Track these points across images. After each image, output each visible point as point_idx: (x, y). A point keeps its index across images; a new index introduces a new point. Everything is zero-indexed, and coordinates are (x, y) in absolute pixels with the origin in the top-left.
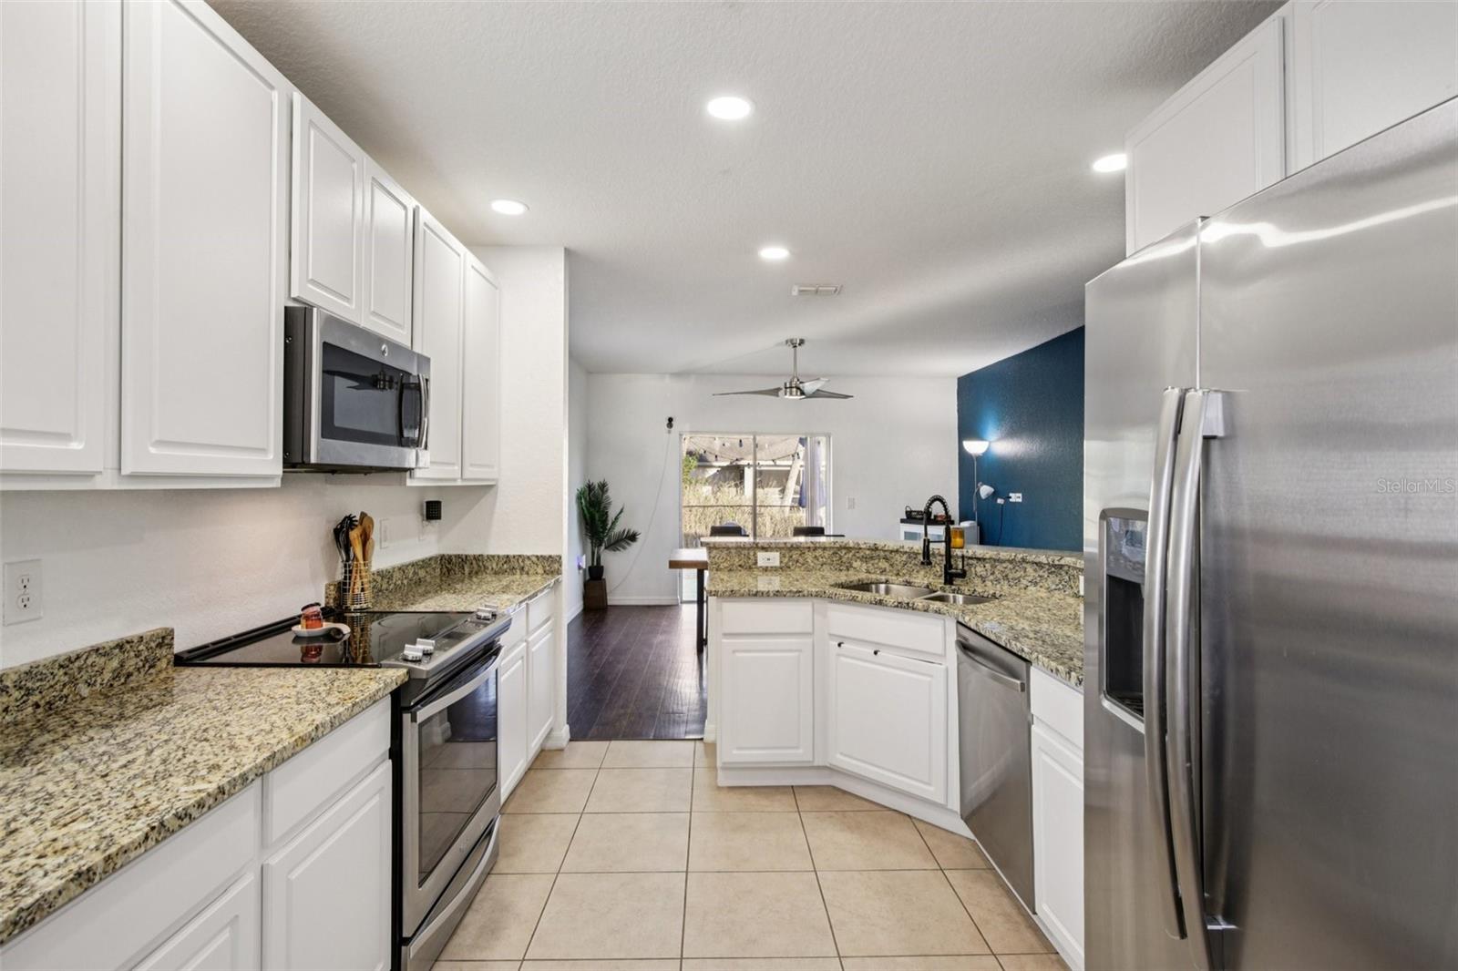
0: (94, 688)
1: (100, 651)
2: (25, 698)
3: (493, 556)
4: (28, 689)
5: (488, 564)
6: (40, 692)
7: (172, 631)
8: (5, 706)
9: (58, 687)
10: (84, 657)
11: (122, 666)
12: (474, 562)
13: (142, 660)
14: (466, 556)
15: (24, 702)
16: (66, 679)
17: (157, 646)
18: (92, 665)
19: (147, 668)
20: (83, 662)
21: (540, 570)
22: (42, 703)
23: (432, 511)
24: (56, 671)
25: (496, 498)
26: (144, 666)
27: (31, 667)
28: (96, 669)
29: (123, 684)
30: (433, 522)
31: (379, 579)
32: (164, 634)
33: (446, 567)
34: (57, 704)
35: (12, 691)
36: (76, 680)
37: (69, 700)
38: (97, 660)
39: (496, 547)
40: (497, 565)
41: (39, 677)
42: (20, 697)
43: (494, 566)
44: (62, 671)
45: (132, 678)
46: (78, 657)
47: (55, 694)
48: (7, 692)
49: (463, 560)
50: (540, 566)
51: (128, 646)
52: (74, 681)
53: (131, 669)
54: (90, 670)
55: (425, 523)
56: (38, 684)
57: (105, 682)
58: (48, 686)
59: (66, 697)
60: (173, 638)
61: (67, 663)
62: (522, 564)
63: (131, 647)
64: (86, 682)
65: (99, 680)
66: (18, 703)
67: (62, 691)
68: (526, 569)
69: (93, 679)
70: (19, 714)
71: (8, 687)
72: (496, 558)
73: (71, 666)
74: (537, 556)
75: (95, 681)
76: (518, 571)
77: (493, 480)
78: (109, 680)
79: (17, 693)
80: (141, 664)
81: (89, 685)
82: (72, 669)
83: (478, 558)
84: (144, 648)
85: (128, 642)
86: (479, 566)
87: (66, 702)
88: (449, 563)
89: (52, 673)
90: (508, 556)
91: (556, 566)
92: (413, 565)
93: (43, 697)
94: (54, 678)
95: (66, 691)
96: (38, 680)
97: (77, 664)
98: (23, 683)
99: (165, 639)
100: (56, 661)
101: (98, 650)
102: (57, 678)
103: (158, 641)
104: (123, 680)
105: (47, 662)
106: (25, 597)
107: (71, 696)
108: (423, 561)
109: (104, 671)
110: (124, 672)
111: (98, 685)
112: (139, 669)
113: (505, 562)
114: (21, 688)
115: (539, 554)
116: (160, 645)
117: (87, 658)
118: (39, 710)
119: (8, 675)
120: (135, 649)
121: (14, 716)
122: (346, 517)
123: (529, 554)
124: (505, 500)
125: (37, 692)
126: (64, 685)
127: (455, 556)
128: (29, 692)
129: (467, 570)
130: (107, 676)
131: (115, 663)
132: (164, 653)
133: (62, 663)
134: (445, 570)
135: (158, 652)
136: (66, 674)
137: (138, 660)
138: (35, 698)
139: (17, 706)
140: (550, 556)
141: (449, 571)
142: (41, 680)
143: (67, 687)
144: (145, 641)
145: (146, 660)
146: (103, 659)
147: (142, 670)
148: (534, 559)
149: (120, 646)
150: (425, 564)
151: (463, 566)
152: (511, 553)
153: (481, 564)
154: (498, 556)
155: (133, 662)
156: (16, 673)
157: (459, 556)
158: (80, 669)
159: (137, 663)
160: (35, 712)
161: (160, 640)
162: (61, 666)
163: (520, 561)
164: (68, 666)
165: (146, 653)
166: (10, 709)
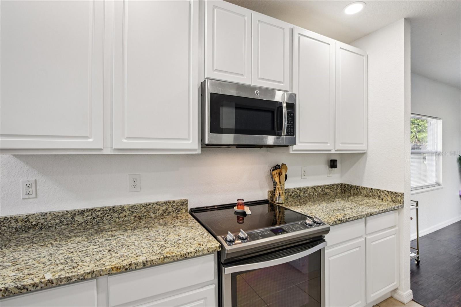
0: (156, 215)
1: (158, 204)
2: (131, 214)
3: (364, 188)
4: (132, 211)
5: (362, 191)
6: (136, 213)
7: (187, 201)
8: (125, 215)
9: (142, 212)
10: (152, 205)
11: (166, 209)
12: (355, 189)
13: (174, 209)
14: (352, 186)
15: (131, 215)
16: (145, 210)
17: (181, 205)
18: (155, 208)
19: (177, 211)
20: (151, 206)
21: (389, 199)
22: (137, 216)
23: (333, 164)
24: (142, 208)
25: (366, 159)
26: (175, 211)
27: (133, 205)
28: (156, 209)
29: (167, 215)
30: (333, 169)
31: (298, 191)
32: (184, 201)
33: (344, 190)
34: (142, 217)
35: (127, 211)
36: (149, 211)
37: (147, 217)
38: (157, 206)
39: (367, 183)
40: (366, 192)
41: (136, 208)
42: (130, 213)
43: (365, 192)
44: (144, 208)
45: (170, 214)
46: (149, 205)
47: (141, 214)
48: (125, 211)
49: (351, 187)
50: (389, 197)
51: (169, 204)
52: (148, 212)
53: (170, 211)
54: (154, 209)
55: (330, 169)
56: (136, 210)
57: (160, 213)
58: (139, 212)
59: (146, 216)
60: (187, 203)
61: (146, 206)
62: (379, 194)
63: (170, 204)
64: (153, 212)
65: (158, 213)
66: (129, 215)
67: (144, 214)
68: (382, 197)
69: (155, 212)
70: (129, 218)
71: (125, 210)
72: (366, 189)
73: (147, 207)
74: (388, 191)
75: (156, 213)
76: (377, 198)
77: (364, 150)
78: (161, 213)
79: (129, 212)
80: (174, 210)
81: (154, 213)
82: (147, 208)
83: (357, 187)
84: (175, 205)
85: (168, 202)
86: (358, 191)
87: (145, 217)
88: (345, 188)
89: (140, 208)
90: (372, 189)
91: (399, 199)
92: (321, 187)
93: (137, 215)
94: (141, 209)
95: (145, 214)
96: (135, 209)
97: (149, 206)
98: (130, 209)
99: (184, 203)
100: (142, 204)
101: (157, 203)
102: (142, 210)
103: (181, 203)
104: (167, 214)
105: (138, 205)
106: (134, 185)
107: (147, 216)
108: (328, 185)
109: (160, 210)
110: (167, 211)
111: (157, 214)
112: (173, 211)
113: (370, 192)
114: (130, 211)
115: (389, 190)
116: (182, 205)
117: (153, 205)
118: (136, 218)
119: (125, 206)
120: (172, 205)
121: (128, 218)
122: (276, 165)
123: (383, 189)
124: (371, 161)
125: (135, 213)
126: (145, 212)
127: (347, 185)
128: (132, 212)
129: (352, 192)
130: (161, 212)
131: (164, 208)
132: (184, 207)
133: (144, 206)
134: (343, 190)
135: (181, 207)
136: (145, 209)
137: (173, 208)
138: (135, 214)
139: (129, 216)
140: (396, 193)
141: (345, 191)
142: (136, 209)
143: (146, 213)
144: (175, 203)
145: (176, 209)
146: (159, 206)
147: (175, 212)
148: (386, 193)
149: (166, 203)
150: (330, 187)
151: (351, 190)
152: (374, 188)
153: (358, 190)
154: (367, 188)
155: (171, 209)
156: (128, 206)
157: (348, 185)
158: (150, 208)
159: (172, 209)
160: (135, 218)
161: (182, 203)
162: (143, 206)
163: (378, 192)
164: (146, 207)
165: (176, 207)
166: (126, 216)
